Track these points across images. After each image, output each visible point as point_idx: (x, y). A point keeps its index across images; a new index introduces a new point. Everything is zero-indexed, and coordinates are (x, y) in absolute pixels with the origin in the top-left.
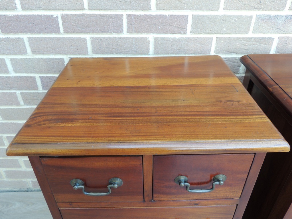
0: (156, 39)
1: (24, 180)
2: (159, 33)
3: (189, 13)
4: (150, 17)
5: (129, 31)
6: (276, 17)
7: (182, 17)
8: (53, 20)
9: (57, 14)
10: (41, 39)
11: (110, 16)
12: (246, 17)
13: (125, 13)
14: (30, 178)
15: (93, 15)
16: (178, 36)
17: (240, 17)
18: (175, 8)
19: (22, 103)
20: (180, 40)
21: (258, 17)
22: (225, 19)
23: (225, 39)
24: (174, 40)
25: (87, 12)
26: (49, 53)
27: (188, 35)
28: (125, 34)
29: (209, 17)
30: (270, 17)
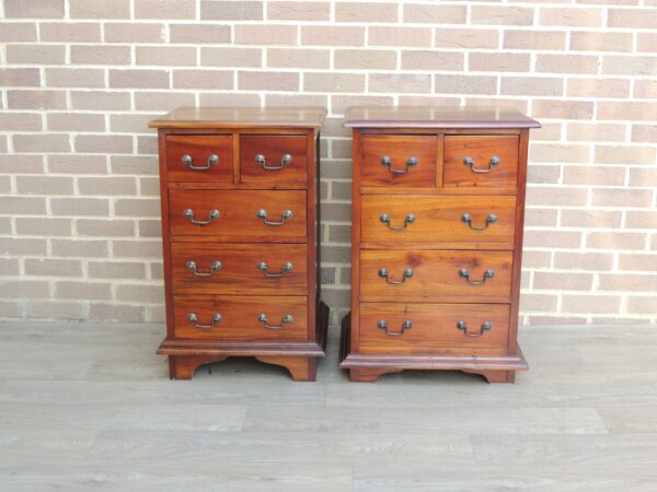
0: (267, 96)
1: (79, 301)
2: (271, 90)
3: (301, 71)
4: (261, 73)
5: (239, 88)
6: (390, 75)
7: (293, 74)
8: (165, 75)
9: (169, 69)
10: (149, 94)
11: (221, 72)
12: (358, 75)
13: (236, 70)
14: (89, 298)
15: (205, 71)
16: (290, 93)
17: (351, 75)
18: (285, 66)
19: (109, 169)
20: (293, 97)
21: (371, 76)
22: (337, 77)
23: (340, 97)
24: (287, 97)
25: (199, 68)
26: (152, 109)
27: (301, 92)
28: (235, 91)
29: (321, 75)
30: (383, 76)
